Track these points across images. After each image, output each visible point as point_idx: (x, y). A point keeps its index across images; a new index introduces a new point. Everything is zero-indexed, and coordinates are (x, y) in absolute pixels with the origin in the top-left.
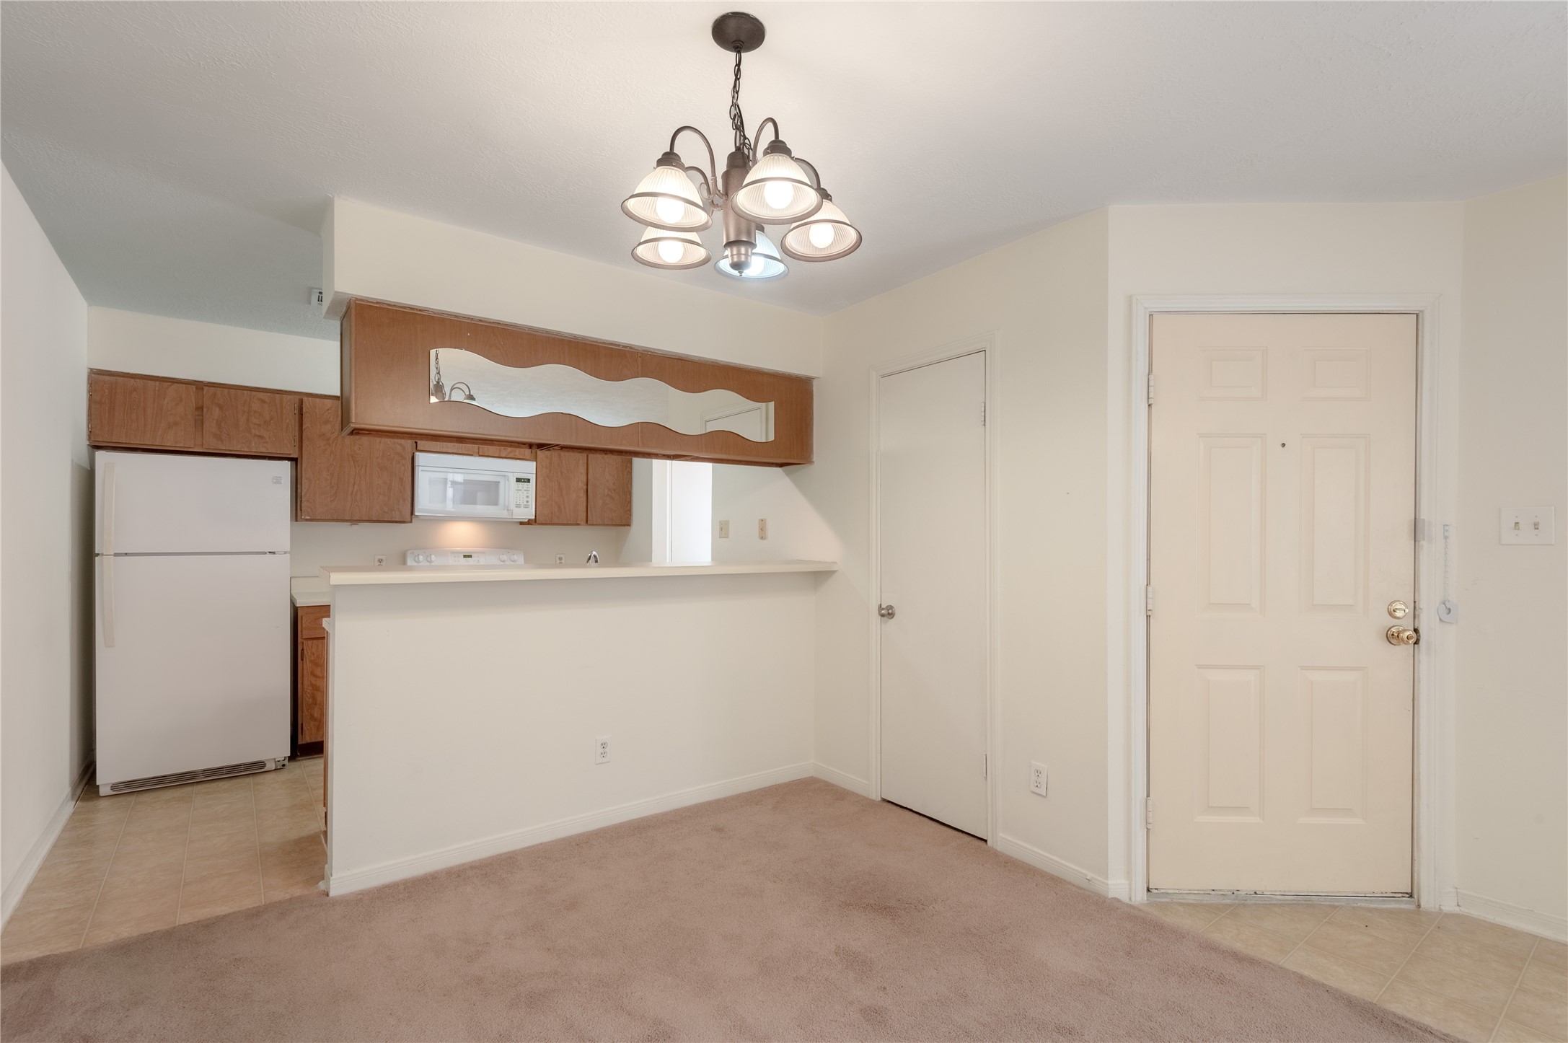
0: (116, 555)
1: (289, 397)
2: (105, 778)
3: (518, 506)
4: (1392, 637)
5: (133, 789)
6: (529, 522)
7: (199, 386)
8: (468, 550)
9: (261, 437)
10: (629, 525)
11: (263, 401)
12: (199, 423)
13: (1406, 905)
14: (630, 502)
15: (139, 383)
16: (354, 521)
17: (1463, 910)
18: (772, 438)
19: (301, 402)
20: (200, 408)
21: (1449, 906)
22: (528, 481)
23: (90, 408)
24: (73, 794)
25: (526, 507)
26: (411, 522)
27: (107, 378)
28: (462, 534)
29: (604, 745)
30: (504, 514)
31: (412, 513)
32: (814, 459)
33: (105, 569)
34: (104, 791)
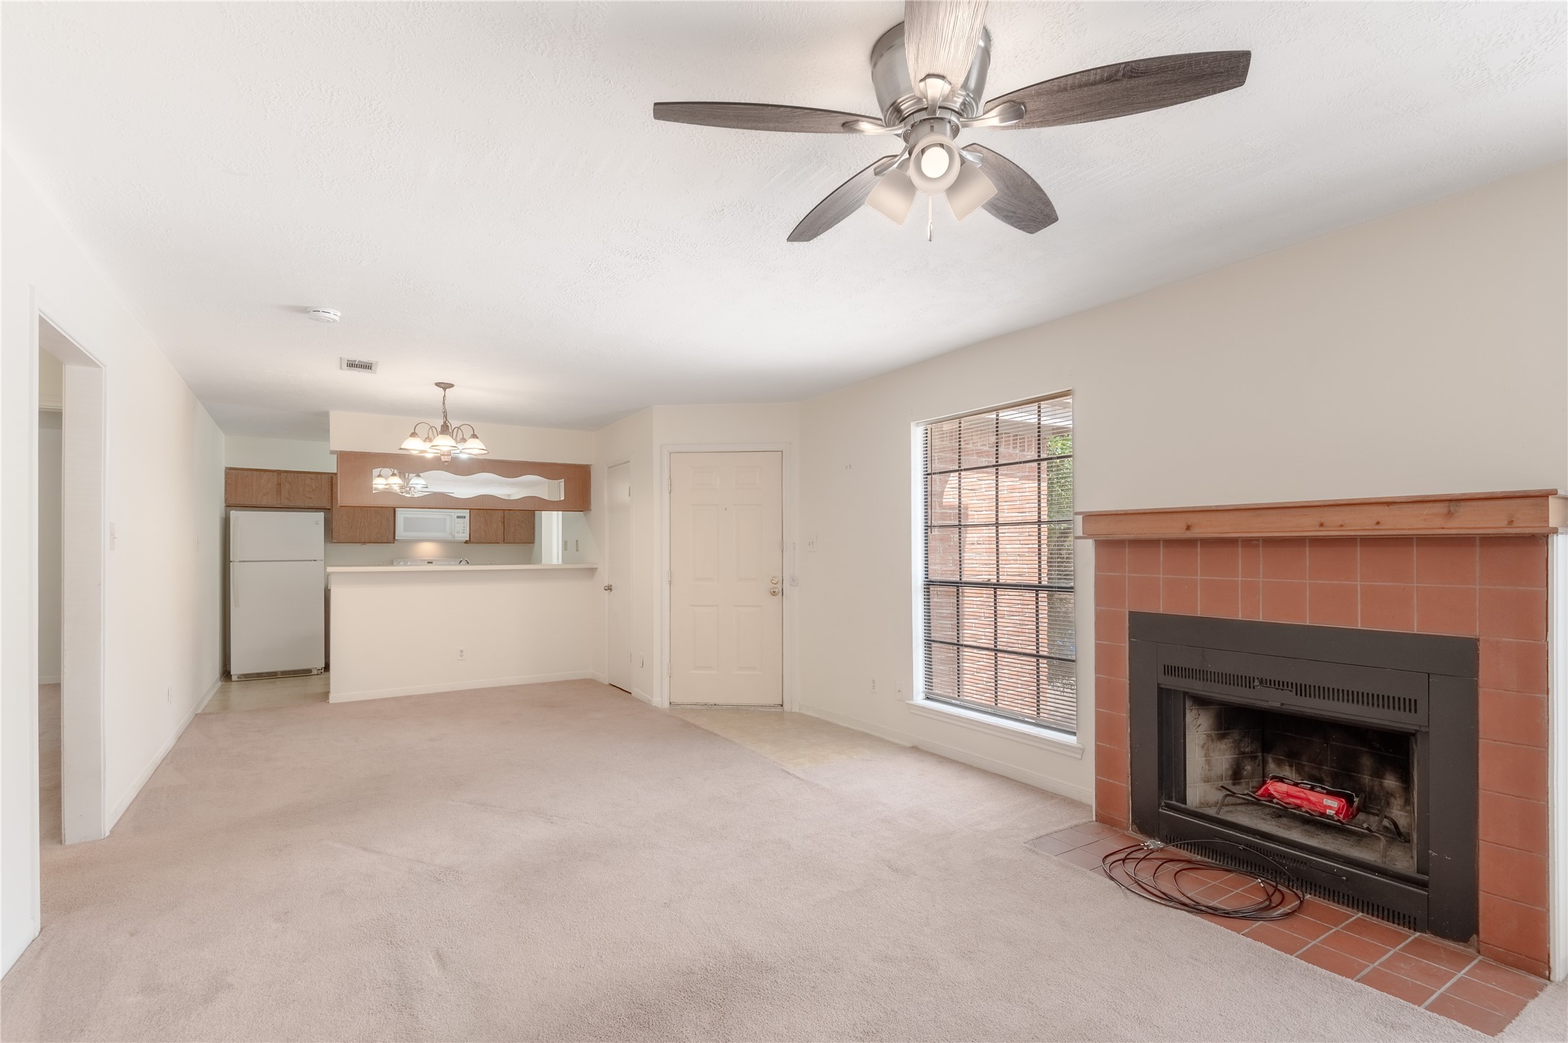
0: (240, 562)
1: (325, 476)
2: (235, 670)
3: (458, 533)
4: (774, 594)
5: (247, 678)
6: (466, 542)
7: (279, 472)
8: (430, 559)
9: (310, 498)
10: (533, 543)
11: (312, 479)
12: (279, 492)
13: (779, 710)
14: (534, 528)
15: (249, 472)
16: (364, 543)
17: (802, 711)
18: (562, 498)
19: (332, 477)
20: (279, 484)
21: (796, 709)
22: (465, 517)
23: (226, 487)
24: (220, 679)
25: (463, 533)
26: (394, 543)
27: (234, 471)
28: (427, 549)
29: (461, 651)
30: (450, 538)
31: (394, 538)
32: (592, 508)
33: (235, 569)
34: (234, 678)
